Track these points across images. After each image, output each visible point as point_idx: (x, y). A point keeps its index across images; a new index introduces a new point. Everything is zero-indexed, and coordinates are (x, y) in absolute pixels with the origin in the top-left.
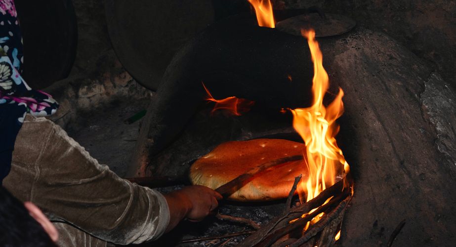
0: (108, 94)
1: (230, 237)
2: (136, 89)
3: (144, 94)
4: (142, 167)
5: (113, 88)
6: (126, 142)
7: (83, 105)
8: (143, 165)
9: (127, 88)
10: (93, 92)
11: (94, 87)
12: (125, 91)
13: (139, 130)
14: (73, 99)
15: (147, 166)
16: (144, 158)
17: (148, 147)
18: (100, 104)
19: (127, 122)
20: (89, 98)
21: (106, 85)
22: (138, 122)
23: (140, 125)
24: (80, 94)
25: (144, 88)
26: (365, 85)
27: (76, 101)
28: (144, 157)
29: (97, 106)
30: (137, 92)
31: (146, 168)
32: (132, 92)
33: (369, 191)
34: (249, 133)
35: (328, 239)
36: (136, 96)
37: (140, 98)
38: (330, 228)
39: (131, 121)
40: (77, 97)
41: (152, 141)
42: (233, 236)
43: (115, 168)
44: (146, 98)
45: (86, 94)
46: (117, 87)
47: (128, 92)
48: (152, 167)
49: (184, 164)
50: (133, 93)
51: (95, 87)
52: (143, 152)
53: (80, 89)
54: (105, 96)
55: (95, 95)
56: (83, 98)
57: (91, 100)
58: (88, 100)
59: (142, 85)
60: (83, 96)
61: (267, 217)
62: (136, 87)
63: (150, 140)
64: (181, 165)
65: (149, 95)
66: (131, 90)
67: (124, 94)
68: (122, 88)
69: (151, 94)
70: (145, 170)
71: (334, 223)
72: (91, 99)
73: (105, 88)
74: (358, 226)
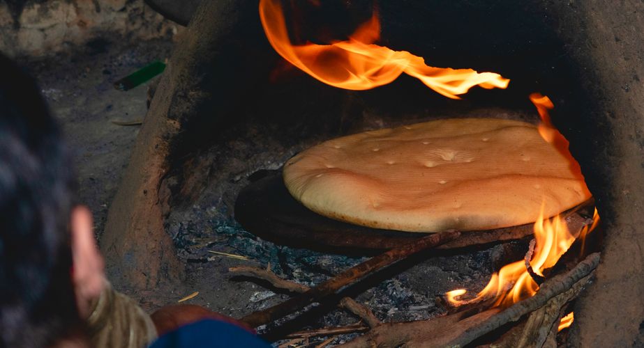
0: (82, 24)
1: (330, 336)
2: (143, 18)
3: (159, 29)
4: (152, 178)
5: (95, 12)
6: (117, 127)
7: (30, 44)
8: (154, 175)
9: (125, 15)
10: (51, 17)
11: (52, 8)
12: (120, 22)
13: (149, 103)
14: (8, 31)
15: (163, 178)
16: (158, 161)
17: (168, 138)
18: (66, 45)
19: (121, 86)
20: (42, 30)
21: (79, 6)
22: (145, 86)
23: (152, 93)
24: (24, 19)
25: (160, 17)
26: (638, 29)
27: (15, 35)
28: (157, 156)
29: (58, 49)
30: (143, 24)
31: (161, 182)
32: (134, 23)
33: (634, 253)
34: (377, 122)
35: (538, 335)
36: (142, 32)
37: (150, 36)
38: (545, 313)
39: (129, 84)
40: (17, 26)
41: (177, 125)
42: (337, 334)
43: (92, 179)
44: (162, 38)
45: (37, 21)
46: (102, 11)
47: (126, 23)
48: (173, 181)
49: (238, 178)
50: (137, 26)
51: (55, 7)
52: (157, 147)
53: (25, 10)
54: (76, 29)
55: (55, 25)
56: (30, 29)
57: (46, 35)
58: (39, 35)
59: (157, 9)
60: (29, 26)
61: (411, 298)
62: (143, 14)
63: (172, 122)
64: (233, 181)
65: (170, 32)
66: (131, 20)
67: (116, 28)
68: (114, 15)
69: (175, 31)
70: (159, 187)
71: (555, 302)
72: (47, 32)
73: (78, 11)
74: (606, 325)
